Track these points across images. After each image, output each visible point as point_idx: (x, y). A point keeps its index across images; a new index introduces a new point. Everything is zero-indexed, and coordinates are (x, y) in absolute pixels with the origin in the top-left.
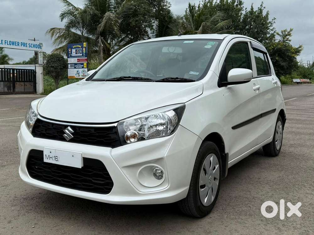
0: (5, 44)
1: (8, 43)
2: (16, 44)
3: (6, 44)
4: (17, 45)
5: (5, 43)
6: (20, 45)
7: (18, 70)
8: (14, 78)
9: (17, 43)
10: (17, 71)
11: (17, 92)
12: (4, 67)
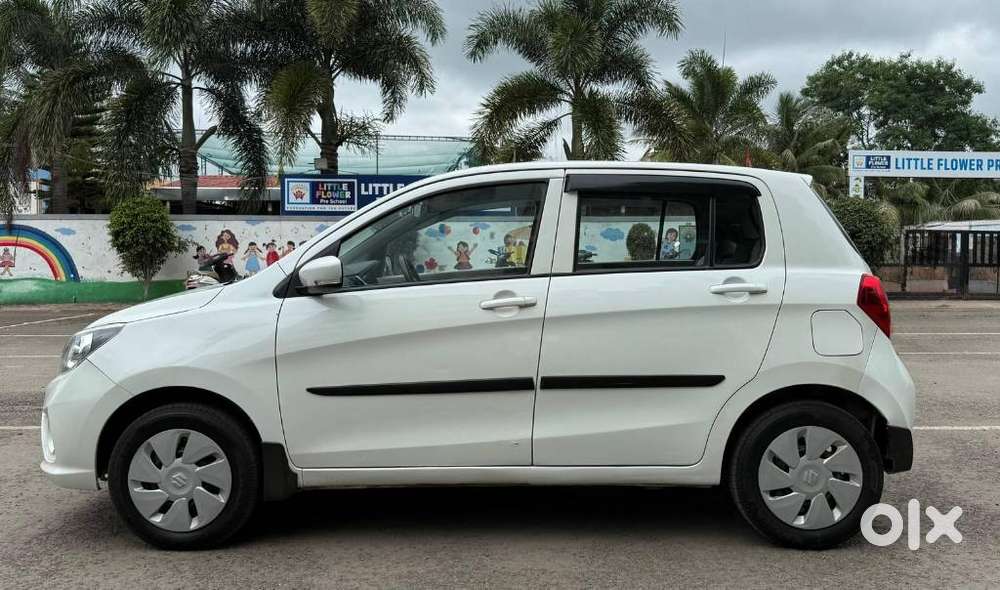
0: (939, 168)
1: (949, 166)
2: (971, 165)
3: (942, 167)
4: (975, 167)
5: (939, 165)
6: (985, 166)
7: (979, 235)
8: (967, 258)
9: (975, 162)
10: (975, 238)
11: (972, 294)
12: (971, 226)
